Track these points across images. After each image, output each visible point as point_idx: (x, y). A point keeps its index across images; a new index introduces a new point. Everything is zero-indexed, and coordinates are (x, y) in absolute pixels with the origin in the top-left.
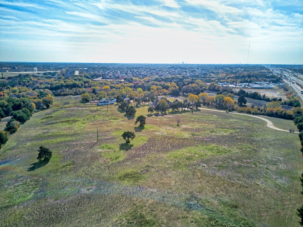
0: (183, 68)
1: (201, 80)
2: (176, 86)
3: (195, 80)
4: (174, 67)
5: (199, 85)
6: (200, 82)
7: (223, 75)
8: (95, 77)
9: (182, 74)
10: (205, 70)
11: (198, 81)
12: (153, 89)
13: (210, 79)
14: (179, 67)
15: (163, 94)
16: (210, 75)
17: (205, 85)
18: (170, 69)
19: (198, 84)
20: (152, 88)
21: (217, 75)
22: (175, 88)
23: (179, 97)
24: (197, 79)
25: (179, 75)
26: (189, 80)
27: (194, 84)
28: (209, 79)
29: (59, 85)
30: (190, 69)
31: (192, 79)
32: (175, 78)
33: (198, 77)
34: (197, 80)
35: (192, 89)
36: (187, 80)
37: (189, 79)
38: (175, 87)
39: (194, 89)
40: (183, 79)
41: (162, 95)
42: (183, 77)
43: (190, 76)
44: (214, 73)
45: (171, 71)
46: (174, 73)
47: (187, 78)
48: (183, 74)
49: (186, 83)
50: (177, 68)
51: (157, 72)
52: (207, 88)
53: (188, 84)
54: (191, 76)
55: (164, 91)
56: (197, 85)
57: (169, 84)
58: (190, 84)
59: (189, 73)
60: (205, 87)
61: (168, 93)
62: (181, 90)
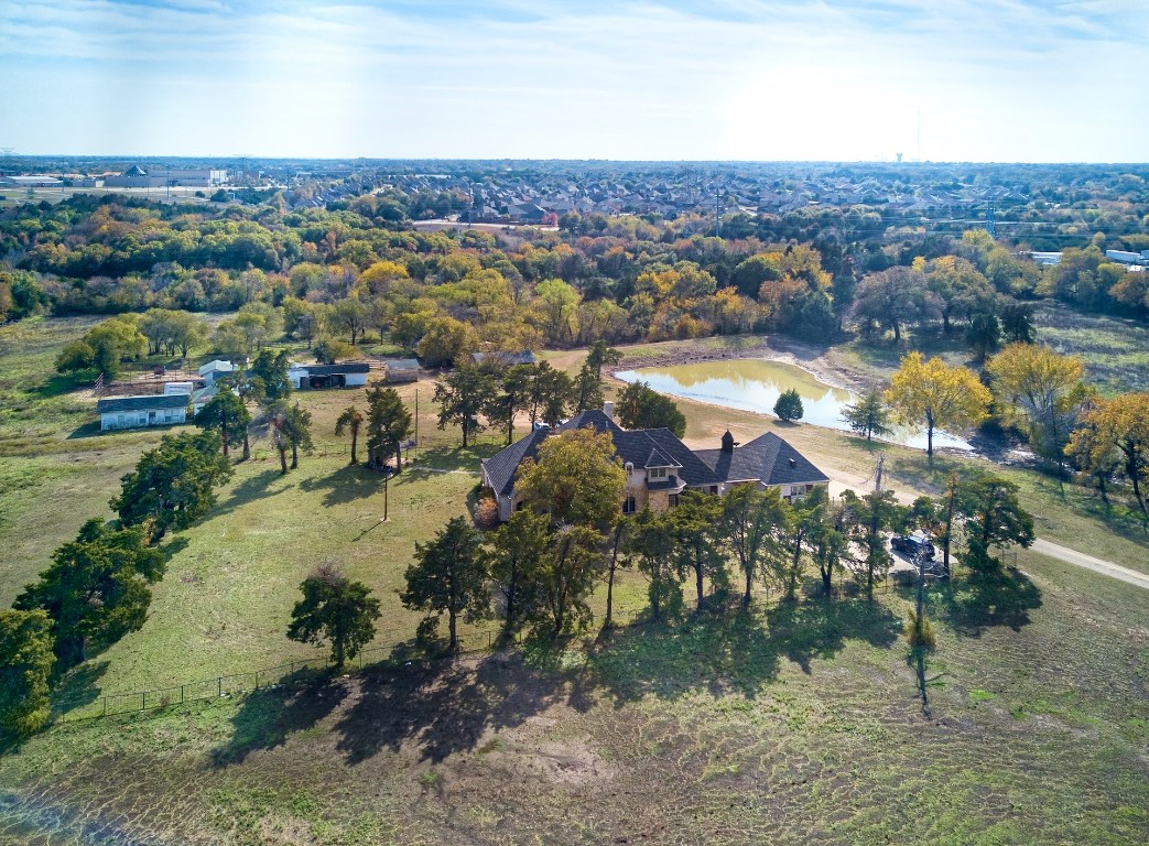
0: (893, 176)
1: (995, 231)
2: (815, 268)
3: (958, 232)
4: (852, 170)
5: (981, 267)
6: (990, 248)
7: (1120, 209)
8: (430, 212)
9: (883, 198)
10: (1007, 185)
11: (976, 241)
12: (651, 289)
13: (1050, 230)
14: (873, 171)
15: (708, 326)
16: (1039, 206)
17: (1030, 267)
18: (828, 179)
19: (974, 258)
20: (644, 281)
21: (1084, 207)
22: (802, 284)
23: (833, 351)
24: (970, 227)
25: (863, 206)
26: (921, 230)
27: (946, 261)
28: (1041, 229)
29: (151, 250)
30: (927, 178)
31: (940, 228)
32: (836, 217)
33: (974, 215)
34: (966, 233)
35: (929, 296)
36: (907, 230)
37: (921, 224)
38: (804, 275)
39: (947, 297)
40: (882, 227)
41: (702, 335)
42: (885, 214)
43: (930, 213)
44: (1058, 199)
45: (832, 186)
46: (843, 195)
47: (911, 219)
48: (891, 199)
49: (891, 250)
50: (866, 175)
51: (754, 192)
52: (1045, 285)
53: (906, 260)
54: (932, 209)
55: (719, 305)
56: (967, 267)
57: (770, 257)
58: (919, 261)
59: (925, 195)
60: (1030, 278)
61: (752, 320)
62: (850, 301)
